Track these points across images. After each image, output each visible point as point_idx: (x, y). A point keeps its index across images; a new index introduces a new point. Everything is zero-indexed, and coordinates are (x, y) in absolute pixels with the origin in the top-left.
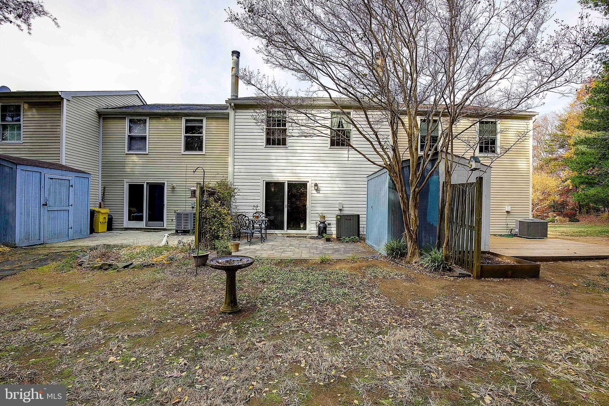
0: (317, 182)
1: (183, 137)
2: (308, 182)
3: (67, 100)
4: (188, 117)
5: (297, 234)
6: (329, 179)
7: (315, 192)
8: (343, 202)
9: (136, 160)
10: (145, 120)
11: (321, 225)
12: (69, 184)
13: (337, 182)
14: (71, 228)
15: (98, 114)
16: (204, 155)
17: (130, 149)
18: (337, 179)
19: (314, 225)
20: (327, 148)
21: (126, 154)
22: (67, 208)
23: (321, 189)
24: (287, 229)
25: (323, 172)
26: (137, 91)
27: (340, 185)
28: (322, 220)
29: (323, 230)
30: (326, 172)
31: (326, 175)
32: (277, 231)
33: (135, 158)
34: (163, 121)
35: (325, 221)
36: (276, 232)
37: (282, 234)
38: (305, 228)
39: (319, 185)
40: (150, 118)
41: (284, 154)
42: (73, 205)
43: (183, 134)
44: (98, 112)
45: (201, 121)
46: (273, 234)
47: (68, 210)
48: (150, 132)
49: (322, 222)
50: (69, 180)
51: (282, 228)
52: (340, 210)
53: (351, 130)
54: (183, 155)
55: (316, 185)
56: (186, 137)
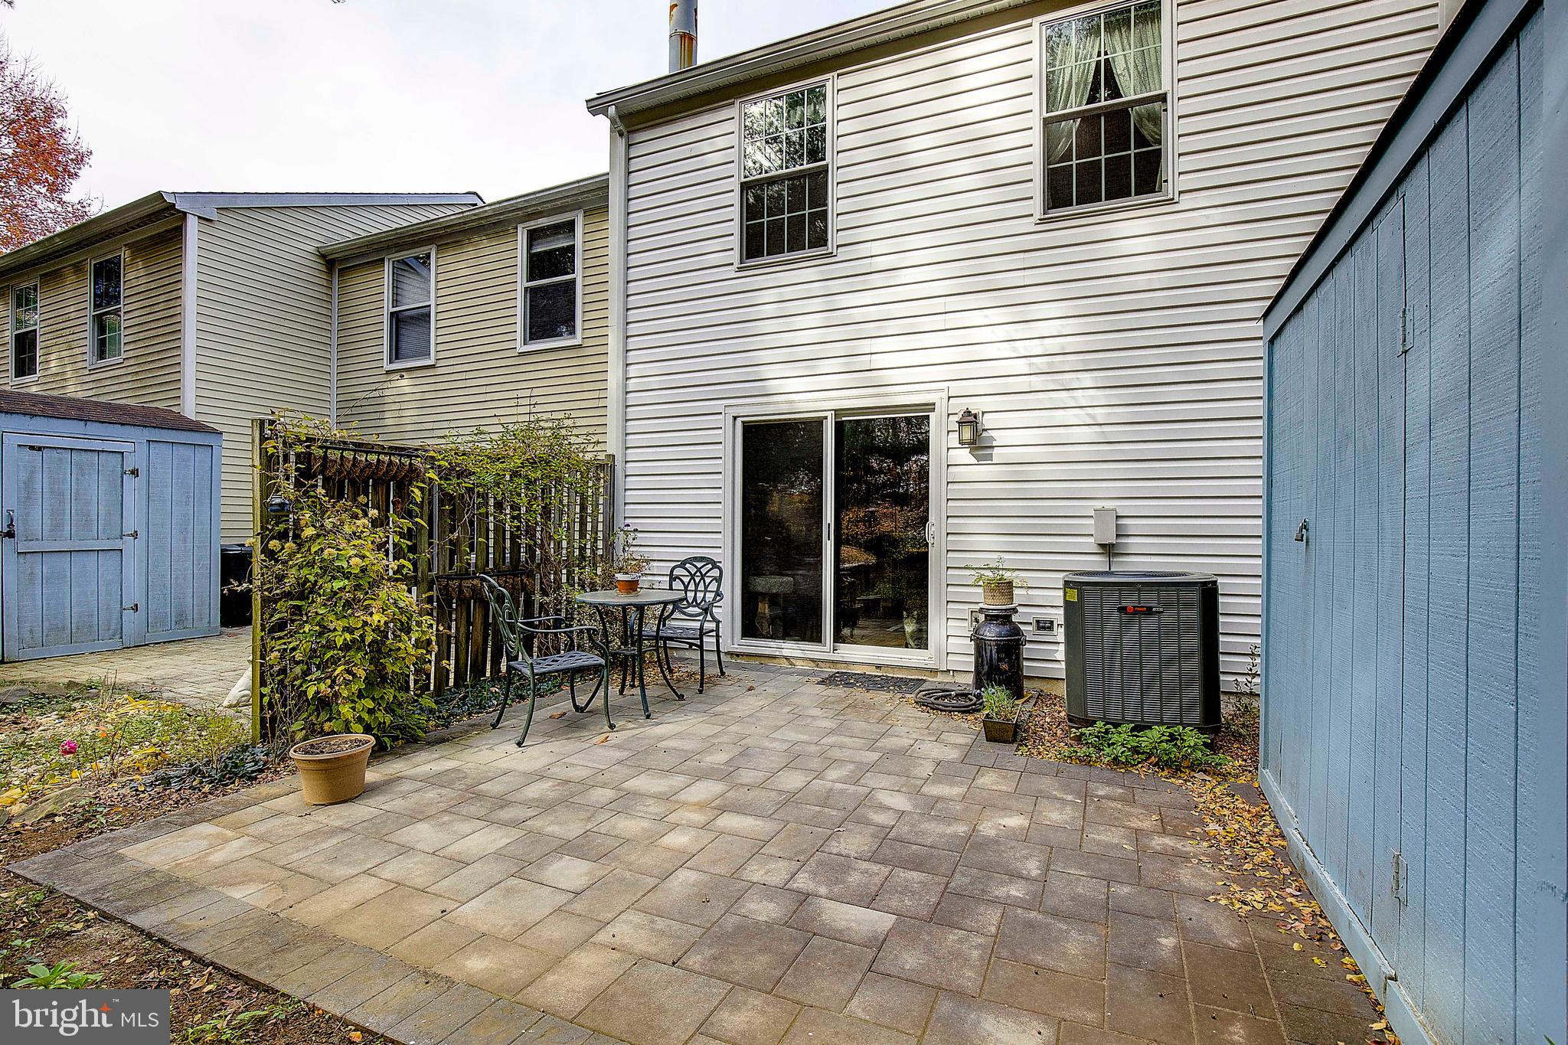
0: (976, 405)
1: (520, 295)
2: (931, 407)
3: (199, 217)
4: (532, 223)
5: (879, 667)
6: (1037, 382)
7: (964, 455)
8: (1124, 507)
9: (407, 390)
10: (428, 256)
11: (991, 633)
12: (122, 465)
13: (1082, 398)
14: (136, 608)
15: (327, 261)
16: (580, 346)
17: (396, 354)
18: (1087, 380)
19: (966, 628)
20: (1027, 225)
21: (388, 372)
22: (117, 544)
23: (1000, 438)
24: (838, 638)
25: (1005, 350)
26: (475, 193)
27: (1100, 414)
28: (997, 605)
29: (1000, 660)
30: (1023, 348)
31: (1021, 366)
32: (790, 648)
33: (405, 384)
34: (469, 252)
35: (1015, 610)
36: (786, 653)
37: (813, 660)
38: (921, 640)
39: (987, 421)
40: (438, 246)
41: (817, 288)
42: (142, 535)
43: (521, 282)
44: (323, 256)
45: (570, 226)
46: (774, 657)
47: (121, 550)
48: (442, 293)
49: (996, 617)
50: (123, 453)
51: (816, 637)
52: (1108, 550)
53: (1163, 98)
54: (521, 354)
55: (970, 420)
56: (533, 293)
